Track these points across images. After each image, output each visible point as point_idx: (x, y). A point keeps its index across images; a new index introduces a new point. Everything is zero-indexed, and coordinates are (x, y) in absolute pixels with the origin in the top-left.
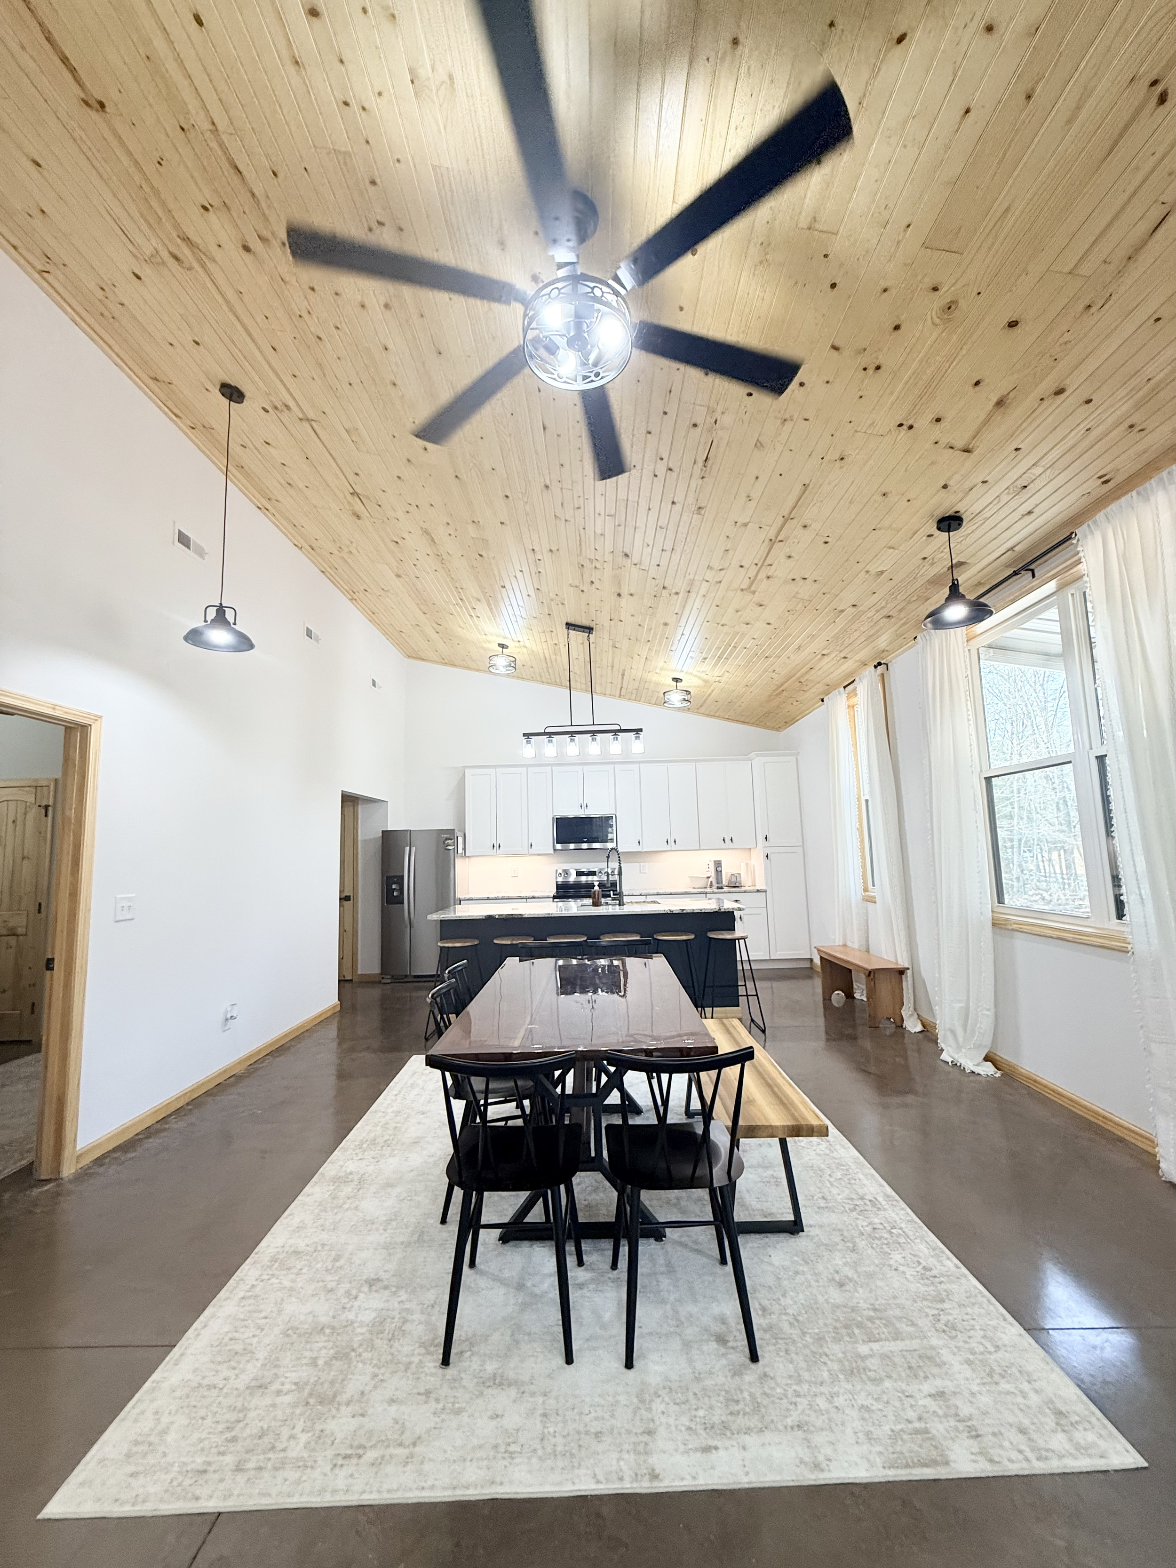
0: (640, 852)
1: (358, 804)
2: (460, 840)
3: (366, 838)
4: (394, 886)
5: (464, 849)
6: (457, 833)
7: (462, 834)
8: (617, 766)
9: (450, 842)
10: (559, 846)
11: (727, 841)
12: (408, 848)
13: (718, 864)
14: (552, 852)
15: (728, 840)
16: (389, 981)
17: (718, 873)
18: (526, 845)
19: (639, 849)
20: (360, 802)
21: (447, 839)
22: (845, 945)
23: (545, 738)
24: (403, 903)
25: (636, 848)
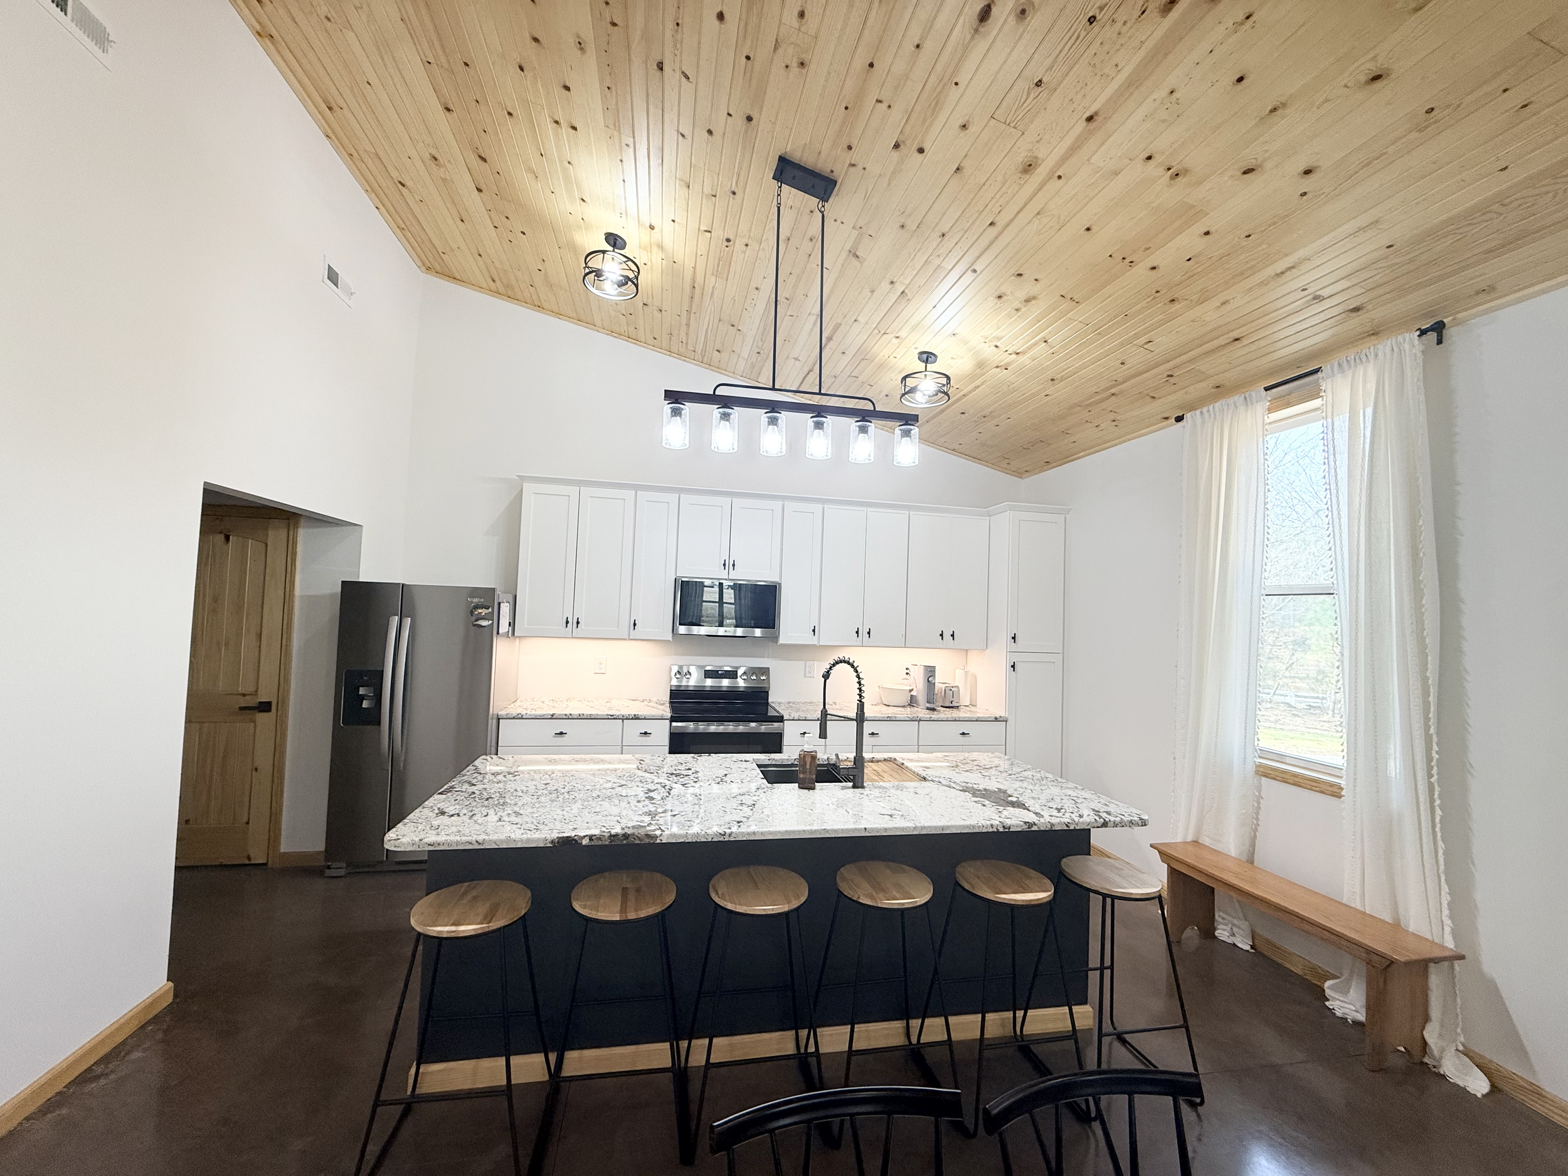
0: (814, 646)
1: (296, 526)
2: (505, 609)
3: (313, 592)
4: (362, 691)
5: (512, 624)
6: (500, 595)
7: (510, 598)
8: (790, 506)
9: (483, 612)
10: (682, 630)
11: (946, 637)
12: (397, 618)
13: (930, 671)
14: (669, 637)
15: (947, 635)
16: (342, 872)
17: (930, 684)
18: (626, 623)
19: (814, 641)
20: (302, 522)
21: (477, 607)
22: (1196, 842)
23: (714, 411)
24: (379, 723)
25: (808, 639)
